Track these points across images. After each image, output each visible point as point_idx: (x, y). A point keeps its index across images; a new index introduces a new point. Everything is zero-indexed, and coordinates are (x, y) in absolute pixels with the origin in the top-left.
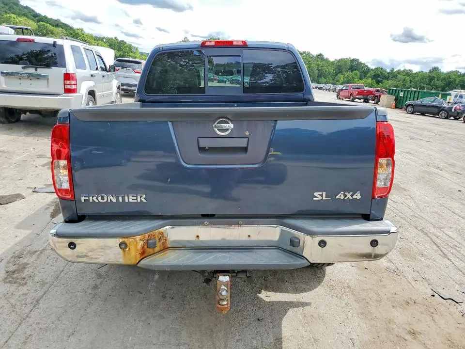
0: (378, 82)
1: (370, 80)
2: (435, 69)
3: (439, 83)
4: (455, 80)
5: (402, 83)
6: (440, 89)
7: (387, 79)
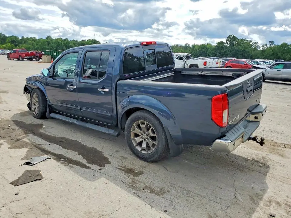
0: (16, 46)
1: (9, 45)
2: (49, 37)
3: (54, 45)
4: (62, 43)
5: (32, 46)
6: (55, 49)
7: (21, 43)
